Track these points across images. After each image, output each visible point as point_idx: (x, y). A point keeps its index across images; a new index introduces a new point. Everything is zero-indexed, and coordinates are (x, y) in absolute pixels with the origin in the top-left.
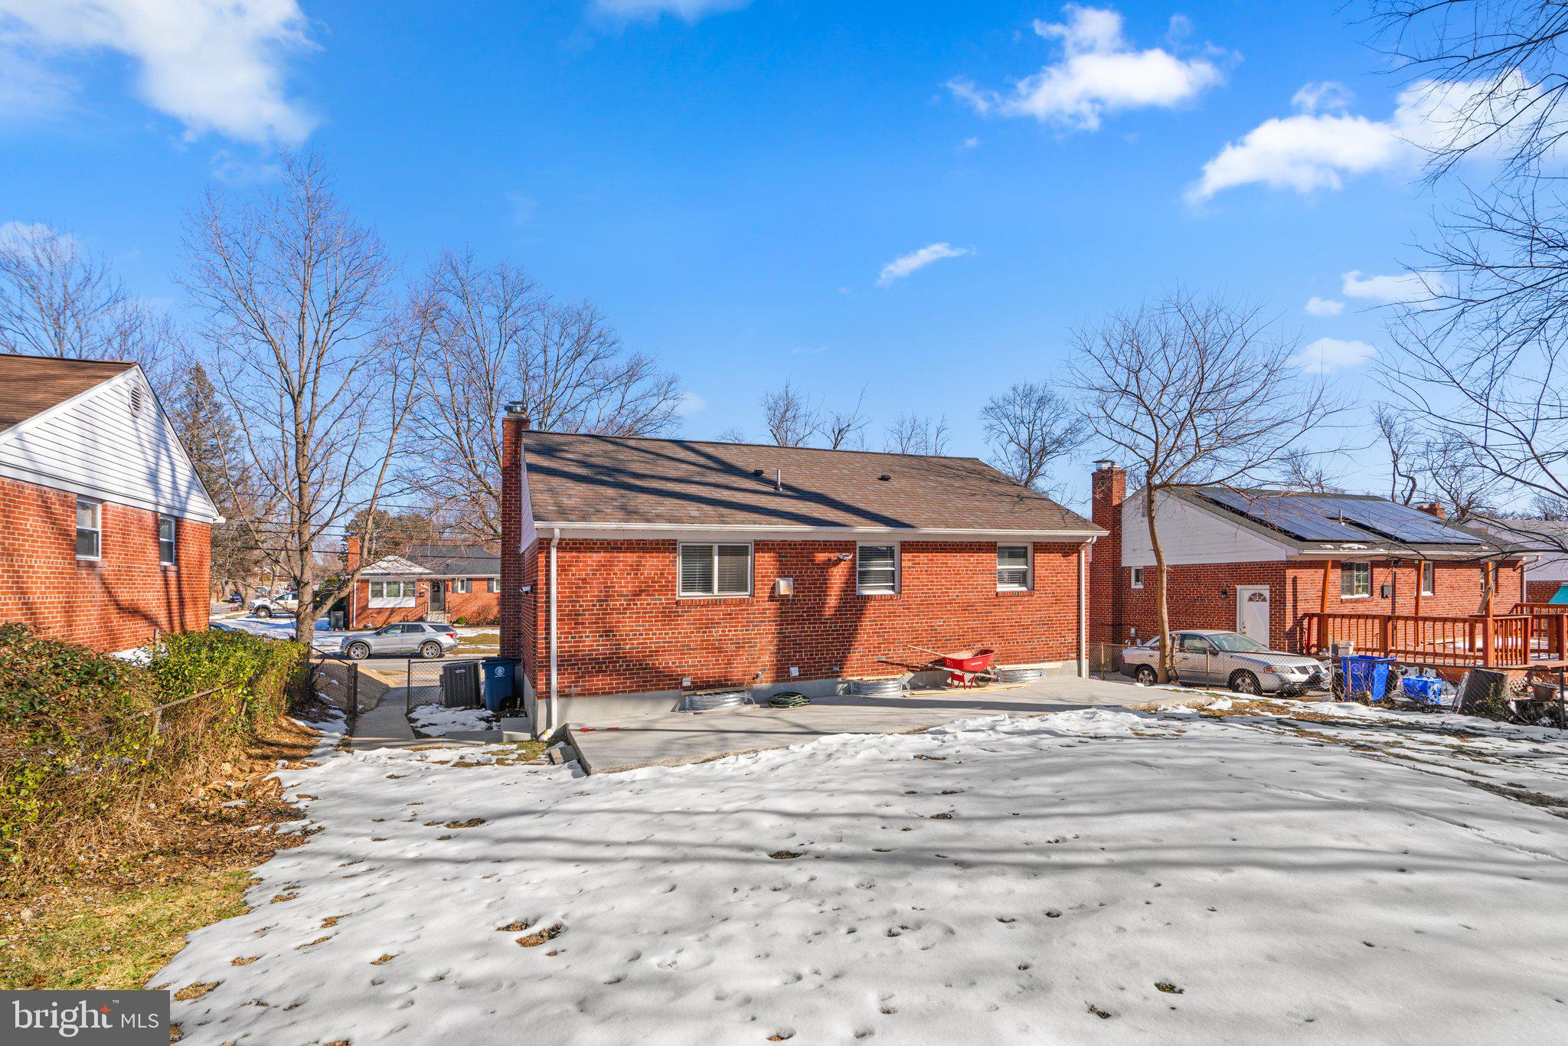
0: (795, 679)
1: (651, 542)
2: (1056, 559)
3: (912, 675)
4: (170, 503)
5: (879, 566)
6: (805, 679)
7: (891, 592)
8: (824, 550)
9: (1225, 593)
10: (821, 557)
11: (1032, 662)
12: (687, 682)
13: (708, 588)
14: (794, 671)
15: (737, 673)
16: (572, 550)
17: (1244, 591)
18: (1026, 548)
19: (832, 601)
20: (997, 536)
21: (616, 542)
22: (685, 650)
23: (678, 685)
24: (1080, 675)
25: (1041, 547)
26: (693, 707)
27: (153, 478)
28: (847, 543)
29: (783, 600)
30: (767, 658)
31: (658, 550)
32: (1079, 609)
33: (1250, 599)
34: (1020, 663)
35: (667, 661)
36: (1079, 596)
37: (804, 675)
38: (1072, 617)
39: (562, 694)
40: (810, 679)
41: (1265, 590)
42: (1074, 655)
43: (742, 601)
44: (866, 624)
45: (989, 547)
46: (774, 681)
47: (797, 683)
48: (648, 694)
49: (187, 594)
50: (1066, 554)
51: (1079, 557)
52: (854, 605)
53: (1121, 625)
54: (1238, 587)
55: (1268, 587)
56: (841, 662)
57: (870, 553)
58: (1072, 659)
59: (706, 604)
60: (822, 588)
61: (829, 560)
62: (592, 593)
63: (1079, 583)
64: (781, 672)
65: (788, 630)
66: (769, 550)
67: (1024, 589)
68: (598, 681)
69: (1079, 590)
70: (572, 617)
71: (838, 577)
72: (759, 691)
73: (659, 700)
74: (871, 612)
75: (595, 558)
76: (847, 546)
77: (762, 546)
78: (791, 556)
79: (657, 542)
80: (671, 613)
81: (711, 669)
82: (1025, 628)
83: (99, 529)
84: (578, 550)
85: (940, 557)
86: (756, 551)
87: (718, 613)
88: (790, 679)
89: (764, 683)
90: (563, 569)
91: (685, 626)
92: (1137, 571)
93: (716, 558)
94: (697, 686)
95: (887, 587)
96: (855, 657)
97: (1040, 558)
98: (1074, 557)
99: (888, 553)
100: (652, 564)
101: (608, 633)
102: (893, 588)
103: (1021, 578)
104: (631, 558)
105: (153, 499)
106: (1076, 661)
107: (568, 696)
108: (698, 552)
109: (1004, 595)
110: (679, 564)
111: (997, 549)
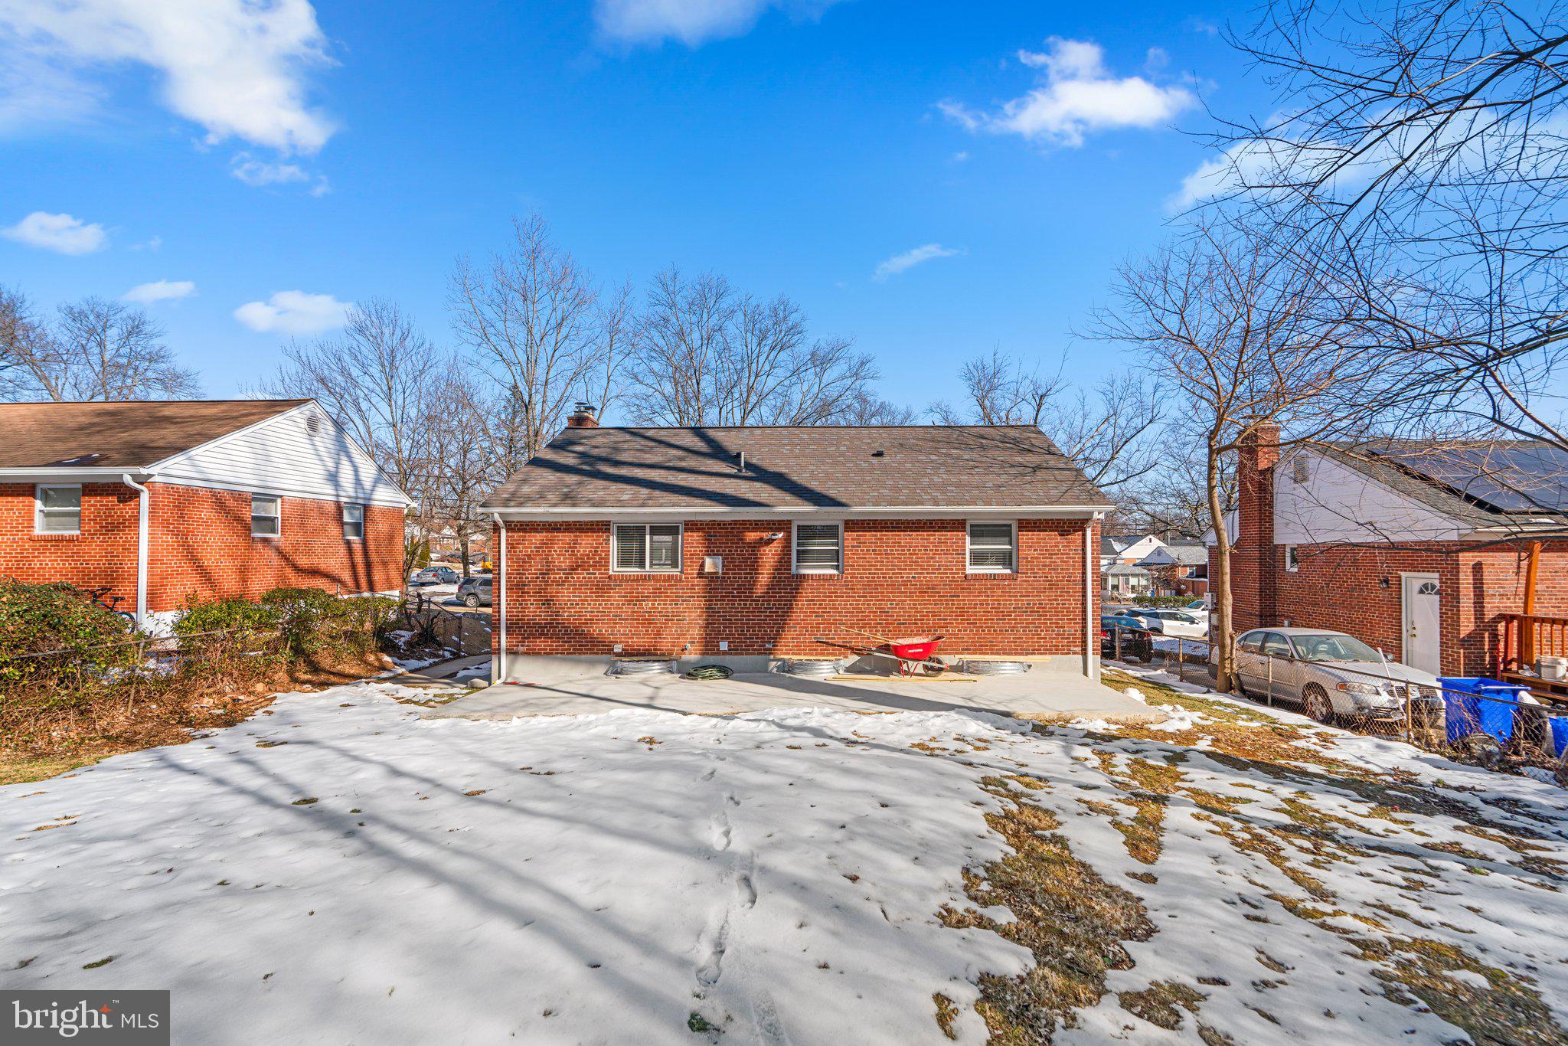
0: (724, 653)
1: (586, 523)
2: (1052, 539)
3: (856, 658)
4: (352, 494)
5: (817, 546)
6: (736, 654)
7: (835, 572)
8: (754, 530)
9: (1386, 581)
10: (752, 536)
11: (1016, 654)
12: (618, 648)
13: (642, 565)
14: (724, 646)
15: (665, 645)
16: (519, 530)
17: (1412, 581)
18: (1010, 526)
19: (764, 579)
20: (965, 513)
21: (556, 523)
22: (617, 619)
23: (610, 651)
24: (1085, 673)
25: (1029, 525)
26: (618, 672)
28: (780, 522)
29: (712, 577)
30: (696, 632)
31: (593, 530)
32: (1084, 596)
33: (1421, 592)
34: (999, 654)
35: (601, 630)
36: (1084, 581)
37: (733, 650)
38: (1074, 604)
39: (512, 652)
40: (742, 654)
41: (1434, 578)
42: (1078, 649)
43: (669, 578)
44: (802, 604)
45: (957, 525)
46: (703, 654)
47: (728, 657)
48: (583, 657)
50: (1064, 533)
51: (1084, 535)
52: (788, 584)
53: (1275, 616)
54: (1403, 574)
55: (1437, 575)
56: (775, 640)
57: (808, 532)
58: (1074, 653)
59: (637, 579)
60: (754, 567)
61: (761, 539)
62: (535, 566)
63: (1084, 566)
64: (709, 645)
65: (717, 606)
66: (698, 530)
67: (1008, 571)
68: (540, 643)
69: (1084, 574)
70: (518, 588)
71: (769, 556)
72: (687, 663)
73: (592, 663)
74: (807, 590)
75: (537, 538)
76: (783, 525)
77: (691, 526)
78: (715, 534)
79: (592, 523)
80: (602, 588)
81: (640, 641)
82: (1004, 616)
83: (279, 515)
84: (524, 531)
85: (890, 536)
86: (686, 530)
87: (649, 588)
88: (719, 653)
89: (692, 656)
90: (511, 547)
91: (616, 597)
92: (1293, 549)
93: (648, 538)
94: (627, 653)
95: (832, 567)
96: (789, 635)
97: (1026, 537)
98: (1078, 536)
99: (830, 532)
100: (586, 543)
101: (548, 602)
102: (837, 567)
103: (1006, 559)
104: (567, 537)
105: (332, 492)
107: (516, 653)
108: (631, 534)
109: (976, 577)
110: (614, 543)
111: (968, 528)
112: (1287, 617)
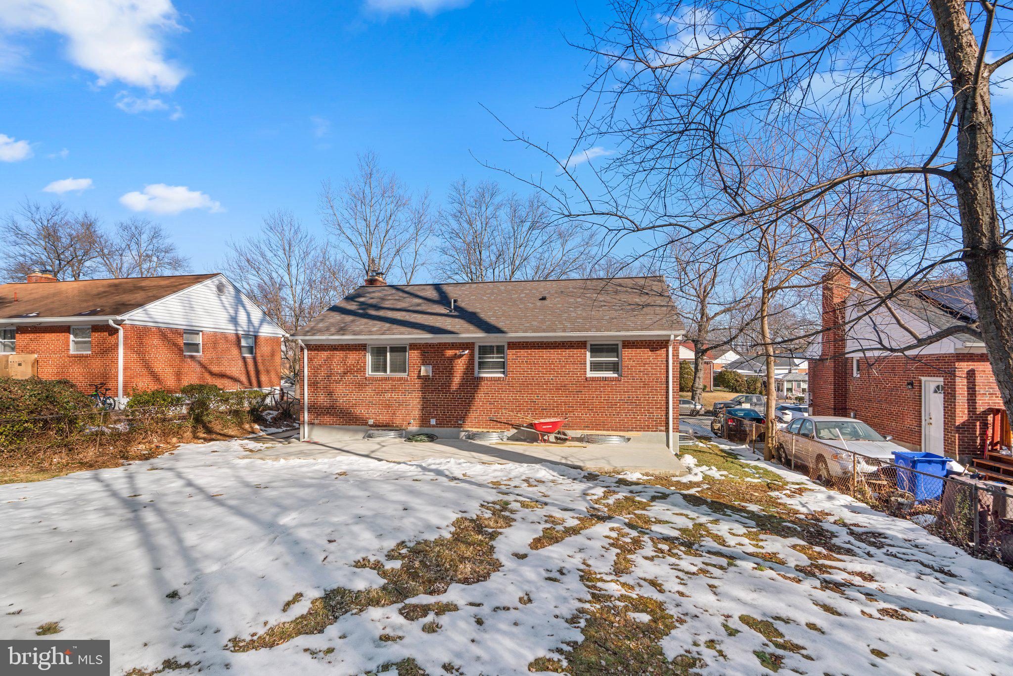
0: (433, 426)
1: (353, 345)
2: (646, 353)
3: (516, 431)
4: (246, 329)
5: (493, 358)
6: (440, 427)
7: (502, 375)
8: (451, 349)
9: (911, 384)
10: (450, 353)
11: (620, 430)
12: (371, 422)
13: (385, 371)
14: (433, 422)
15: (398, 421)
16: (315, 350)
17: (931, 383)
18: (617, 345)
19: (457, 380)
20: (586, 337)
21: (335, 345)
22: (370, 404)
23: (366, 424)
24: (668, 445)
25: (630, 344)
26: (370, 436)
27: (234, 320)
28: (467, 344)
29: (426, 379)
30: (416, 413)
31: (356, 350)
32: (667, 392)
33: (935, 392)
34: (609, 430)
35: (360, 411)
36: (667, 382)
37: (439, 424)
38: (661, 398)
39: (311, 424)
40: (444, 427)
41: (940, 381)
42: (663, 428)
43: (401, 379)
44: (480, 396)
45: (581, 344)
46: (421, 426)
47: (436, 429)
48: (351, 427)
49: (261, 367)
50: (653, 349)
51: (667, 351)
52: (472, 383)
53: (846, 409)
54: (923, 379)
55: (942, 379)
56: (464, 418)
57: (485, 350)
58: (661, 431)
59: (382, 379)
60: (450, 372)
61: (456, 354)
62: (323, 373)
63: (667, 372)
64: (424, 421)
65: (429, 396)
66: (417, 349)
67: (616, 375)
68: (327, 419)
69: (667, 377)
70: (313, 385)
71: (460, 366)
72: (410, 432)
73: (356, 431)
74: (484, 388)
75: (324, 355)
76: (469, 346)
77: (414, 346)
78: (428, 352)
79: (356, 345)
80: (361, 386)
81: (383, 418)
82: (612, 405)
83: (201, 342)
84: (318, 350)
85: (536, 353)
86: (410, 349)
87: (388, 385)
88: (430, 426)
89: (414, 428)
90: (310, 360)
91: (369, 391)
92: (858, 361)
93: (388, 354)
94: (377, 426)
95: (501, 372)
96: (473, 415)
97: (627, 353)
98: (663, 351)
99: (500, 350)
100: (352, 357)
101: (330, 394)
102: (504, 373)
103: (615, 367)
104: (339, 355)
105: (234, 328)
106: (665, 433)
107: (313, 424)
108: (379, 351)
109: (593, 379)
110: (369, 358)
111: (588, 346)
112: (853, 410)
